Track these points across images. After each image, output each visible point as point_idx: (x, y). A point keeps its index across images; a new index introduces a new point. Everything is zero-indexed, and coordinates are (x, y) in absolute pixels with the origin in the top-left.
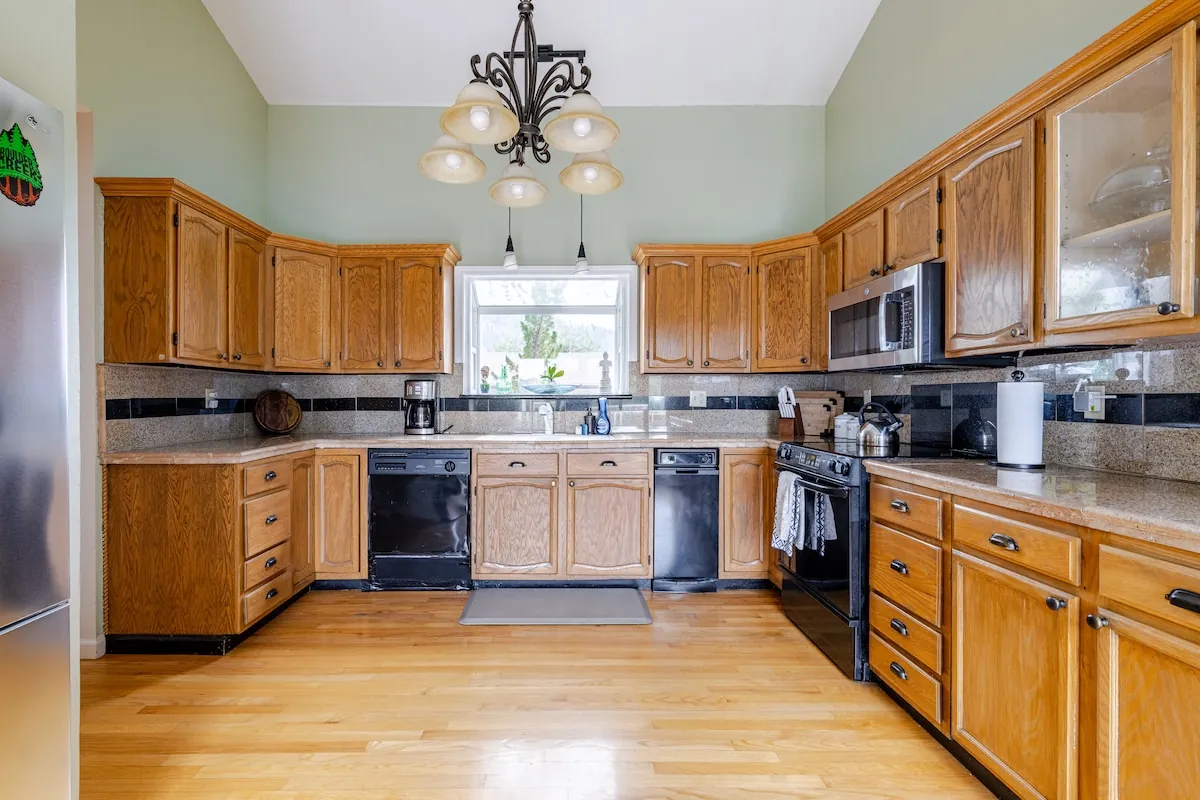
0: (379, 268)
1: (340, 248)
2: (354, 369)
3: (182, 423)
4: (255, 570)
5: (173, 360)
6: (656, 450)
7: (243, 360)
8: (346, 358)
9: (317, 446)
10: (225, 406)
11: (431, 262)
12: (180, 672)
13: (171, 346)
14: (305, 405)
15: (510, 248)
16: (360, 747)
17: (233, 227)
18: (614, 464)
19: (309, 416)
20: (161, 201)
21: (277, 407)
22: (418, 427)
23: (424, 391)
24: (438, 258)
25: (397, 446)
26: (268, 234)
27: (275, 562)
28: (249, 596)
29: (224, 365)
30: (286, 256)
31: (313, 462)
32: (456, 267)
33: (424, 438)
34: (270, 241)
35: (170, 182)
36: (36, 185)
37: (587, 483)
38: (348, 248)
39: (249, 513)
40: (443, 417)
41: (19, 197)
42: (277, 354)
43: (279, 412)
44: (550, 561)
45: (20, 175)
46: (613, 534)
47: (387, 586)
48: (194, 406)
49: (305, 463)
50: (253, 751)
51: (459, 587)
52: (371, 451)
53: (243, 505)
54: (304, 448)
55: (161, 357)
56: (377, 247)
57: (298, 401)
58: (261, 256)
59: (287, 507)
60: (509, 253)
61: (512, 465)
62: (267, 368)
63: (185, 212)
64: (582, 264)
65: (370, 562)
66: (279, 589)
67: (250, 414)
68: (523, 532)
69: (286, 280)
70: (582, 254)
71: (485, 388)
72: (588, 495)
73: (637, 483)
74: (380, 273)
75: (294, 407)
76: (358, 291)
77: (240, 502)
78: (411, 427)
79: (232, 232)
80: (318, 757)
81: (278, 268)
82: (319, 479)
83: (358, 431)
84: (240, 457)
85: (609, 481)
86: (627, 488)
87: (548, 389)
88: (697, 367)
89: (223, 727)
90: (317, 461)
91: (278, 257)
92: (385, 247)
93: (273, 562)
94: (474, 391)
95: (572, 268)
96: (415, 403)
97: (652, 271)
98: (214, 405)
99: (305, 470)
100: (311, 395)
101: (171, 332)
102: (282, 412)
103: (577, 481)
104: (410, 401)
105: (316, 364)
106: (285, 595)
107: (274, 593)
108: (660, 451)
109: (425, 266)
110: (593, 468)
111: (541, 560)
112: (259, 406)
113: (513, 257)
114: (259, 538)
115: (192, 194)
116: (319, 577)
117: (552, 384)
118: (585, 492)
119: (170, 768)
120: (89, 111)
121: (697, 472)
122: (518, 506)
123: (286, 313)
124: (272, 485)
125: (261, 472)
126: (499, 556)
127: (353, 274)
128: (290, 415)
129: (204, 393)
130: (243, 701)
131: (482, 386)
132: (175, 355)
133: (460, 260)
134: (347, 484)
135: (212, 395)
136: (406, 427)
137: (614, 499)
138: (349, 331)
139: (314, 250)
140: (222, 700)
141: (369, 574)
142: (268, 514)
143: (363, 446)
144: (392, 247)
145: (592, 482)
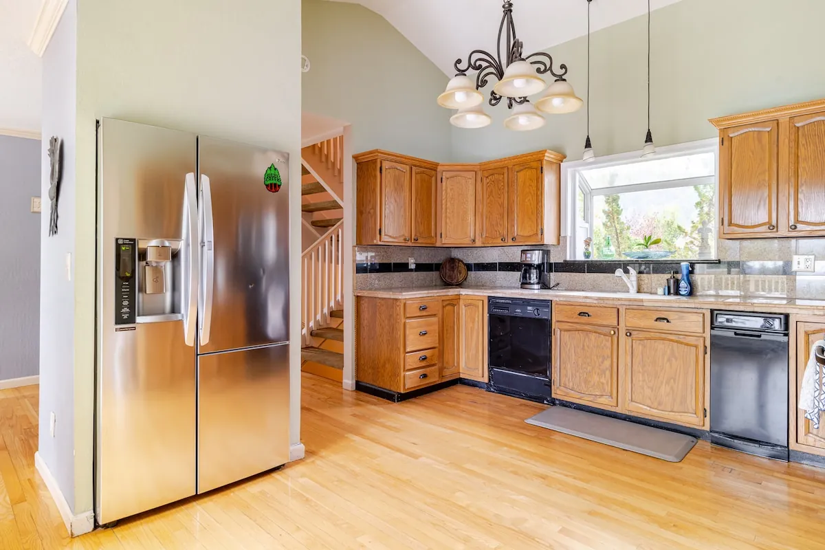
0: (503, 174)
1: (481, 165)
2: (488, 243)
3: (396, 277)
4: (412, 360)
5: (380, 243)
6: (712, 311)
7: (419, 241)
8: (484, 236)
9: (461, 293)
10: (420, 267)
11: (535, 164)
12: (375, 405)
13: (378, 236)
14: (469, 267)
15: (588, 145)
16: (416, 457)
17: (415, 166)
18: (668, 321)
19: (472, 274)
20: (374, 161)
21: (453, 269)
22: (530, 284)
23: (536, 258)
24: (541, 161)
25: (504, 296)
26: (437, 165)
27: (426, 358)
28: (407, 373)
29: (409, 244)
30: (448, 176)
31: (458, 303)
32: (562, 164)
33: (535, 292)
34: (439, 168)
35: (377, 151)
36: (279, 184)
37: (642, 335)
38: (485, 164)
39: (408, 326)
40: (554, 277)
41: (273, 190)
42: (443, 236)
43: (453, 271)
44: (611, 396)
45: (274, 182)
46: (668, 382)
47: (500, 391)
48: (402, 267)
49: (454, 302)
50: (376, 443)
51: (545, 402)
52: (490, 298)
53: (405, 323)
54: (450, 294)
55: (375, 241)
56: (501, 161)
57: (466, 264)
58: (433, 179)
59: (436, 327)
60: (587, 149)
61: (580, 314)
62: (438, 244)
63: (386, 165)
64: (649, 147)
65: (489, 371)
66: (428, 374)
67: (438, 273)
68: (589, 368)
69: (449, 190)
70: (649, 139)
71: (587, 255)
72: (644, 346)
73: (691, 340)
74: (503, 178)
75: (463, 268)
76: (491, 192)
77: (403, 321)
78: (525, 284)
79: (414, 168)
80: (398, 454)
81: (444, 183)
82: (462, 314)
83: (498, 285)
84: (402, 295)
85: (663, 336)
86: (682, 343)
87: (642, 255)
88: (783, 231)
89: (373, 430)
90: (461, 302)
91: (444, 177)
92: (505, 159)
93: (425, 359)
94: (580, 257)
95: (640, 152)
96: (530, 266)
97: (726, 143)
98: (412, 266)
99: (452, 307)
100: (471, 261)
101: (379, 228)
102: (455, 271)
103: (633, 333)
104: (526, 265)
105: (466, 242)
106: (434, 379)
107: (425, 376)
108: (716, 312)
109: (531, 168)
110: (650, 323)
111: (604, 394)
112: (443, 268)
113: (592, 151)
114: (414, 342)
115: (389, 155)
116: (462, 376)
117: (647, 250)
118: (642, 342)
119: (347, 437)
120: (349, 124)
121: (760, 336)
122: (586, 347)
123: (448, 211)
124: (424, 313)
125: (416, 305)
126: (571, 384)
127: (488, 180)
128: (460, 273)
129: (408, 260)
130: (389, 423)
131: (585, 253)
132: (380, 240)
133: (565, 157)
134: (477, 319)
135: (412, 261)
136: (522, 284)
137: (669, 352)
138: (486, 218)
139: (465, 169)
140: (381, 420)
141: (489, 380)
142: (423, 330)
143: (485, 294)
144: (510, 159)
145: (648, 335)
